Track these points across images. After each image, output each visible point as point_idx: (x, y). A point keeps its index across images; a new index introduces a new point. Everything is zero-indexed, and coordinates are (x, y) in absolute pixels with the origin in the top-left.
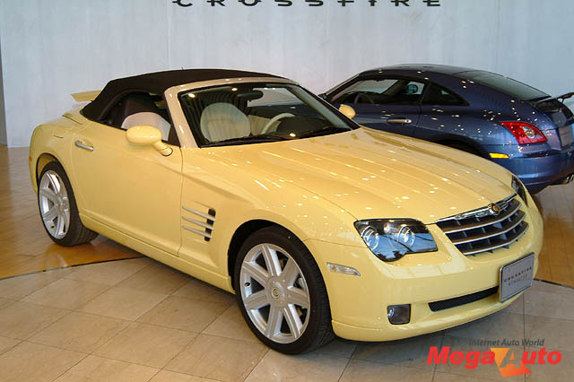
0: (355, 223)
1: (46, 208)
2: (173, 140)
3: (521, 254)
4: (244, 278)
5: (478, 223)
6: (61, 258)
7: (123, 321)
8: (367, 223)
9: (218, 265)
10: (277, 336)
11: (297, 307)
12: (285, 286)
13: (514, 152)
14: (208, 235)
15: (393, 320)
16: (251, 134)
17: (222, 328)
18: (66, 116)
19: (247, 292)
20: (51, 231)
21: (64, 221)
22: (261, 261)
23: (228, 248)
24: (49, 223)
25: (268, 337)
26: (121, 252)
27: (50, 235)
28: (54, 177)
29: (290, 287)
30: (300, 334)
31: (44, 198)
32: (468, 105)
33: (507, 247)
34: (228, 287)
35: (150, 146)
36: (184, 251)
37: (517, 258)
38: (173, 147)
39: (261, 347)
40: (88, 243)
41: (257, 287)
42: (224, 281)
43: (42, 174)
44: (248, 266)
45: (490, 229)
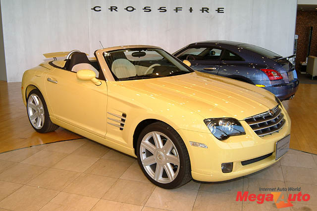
0: (204, 120)
1: (31, 113)
2: (102, 77)
3: (284, 135)
4: (142, 150)
5: (264, 120)
6: (40, 140)
7: (77, 173)
8: (210, 120)
9: (127, 142)
10: (160, 179)
11: (172, 165)
12: (165, 153)
13: (266, 84)
14: (122, 127)
15: (224, 171)
16: (137, 75)
17: (130, 176)
18: (41, 65)
19: (143, 157)
20: (34, 125)
21: (41, 120)
22: (152, 140)
23: (133, 134)
24: (33, 121)
25: (155, 180)
26: (72, 136)
27: (33, 127)
28: (35, 97)
29: (168, 154)
30: (173, 179)
31: (30, 108)
32: (244, 61)
33: (278, 132)
34: (133, 154)
35: (89, 80)
36: (108, 135)
37: (283, 137)
38: (102, 81)
39: (152, 185)
40: (54, 131)
41: (149, 154)
42: (131, 151)
43: (29, 96)
44: (144, 143)
45: (270, 123)
